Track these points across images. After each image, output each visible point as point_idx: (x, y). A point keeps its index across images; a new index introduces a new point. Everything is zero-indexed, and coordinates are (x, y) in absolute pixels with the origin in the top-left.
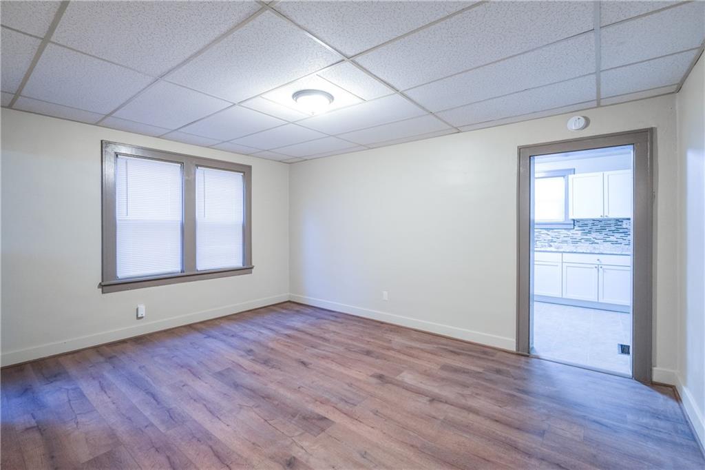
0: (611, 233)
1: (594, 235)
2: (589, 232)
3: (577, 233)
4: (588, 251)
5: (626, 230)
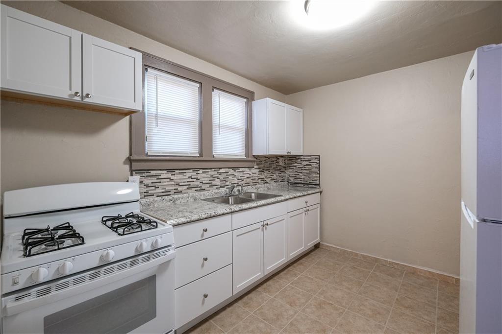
1: (266, 174)
2: (263, 171)
3: (256, 172)
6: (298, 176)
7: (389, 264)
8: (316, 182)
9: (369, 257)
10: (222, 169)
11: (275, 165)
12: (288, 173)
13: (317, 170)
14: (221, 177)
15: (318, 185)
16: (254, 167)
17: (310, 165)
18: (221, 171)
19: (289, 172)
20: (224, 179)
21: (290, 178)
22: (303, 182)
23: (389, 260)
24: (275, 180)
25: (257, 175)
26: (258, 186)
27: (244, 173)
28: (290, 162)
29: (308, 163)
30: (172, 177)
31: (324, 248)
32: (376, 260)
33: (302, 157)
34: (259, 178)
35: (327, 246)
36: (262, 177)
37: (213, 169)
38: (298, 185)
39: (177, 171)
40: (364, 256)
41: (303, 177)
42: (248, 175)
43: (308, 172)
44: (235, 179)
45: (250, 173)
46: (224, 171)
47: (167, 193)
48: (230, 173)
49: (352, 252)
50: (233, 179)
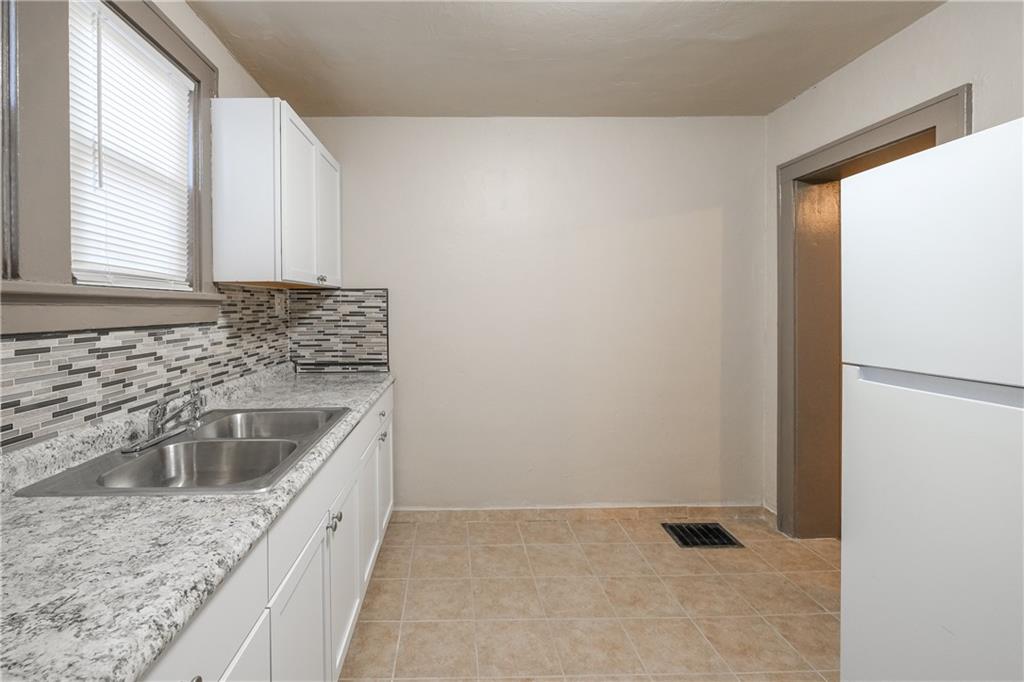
2: (239, 334)
3: (220, 338)
6: (325, 345)
7: (539, 515)
8: (380, 357)
9: (501, 512)
10: (112, 334)
11: (265, 314)
12: (295, 337)
13: (380, 326)
14: (107, 367)
15: (385, 364)
16: (215, 323)
17: (363, 314)
18: (106, 342)
19: (298, 333)
20: (120, 376)
21: (302, 352)
22: (340, 360)
23: (538, 508)
24: (267, 361)
25: (222, 349)
26: (230, 385)
27: (189, 344)
28: (302, 306)
29: (354, 308)
31: (401, 520)
32: (516, 515)
33: (337, 293)
34: (230, 356)
35: (408, 514)
36: (236, 353)
37: (72, 337)
38: (327, 369)
40: (491, 514)
41: (340, 346)
42: (198, 353)
43: (356, 331)
44: (160, 369)
45: (206, 344)
46: (119, 343)
48: (140, 349)
49: (466, 512)
50: (153, 369)
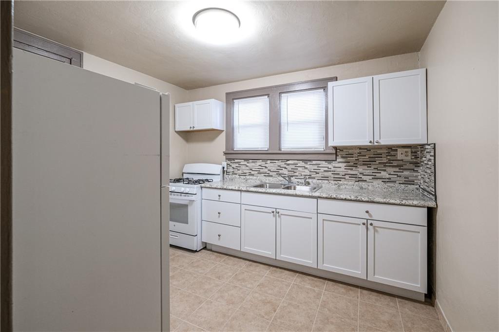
0: (381, 167)
1: (361, 169)
2: (355, 165)
3: (340, 166)
4: (353, 198)
5: (401, 163)
6: (425, 178)
10: (291, 161)
11: (384, 159)
14: (289, 168)
15: (434, 196)
16: (336, 160)
17: (431, 160)
19: (421, 170)
20: (293, 170)
21: (421, 181)
22: (427, 189)
26: (346, 183)
27: (321, 166)
28: (421, 154)
30: (248, 164)
34: (346, 173)
36: (352, 172)
37: (281, 161)
38: (425, 193)
39: (250, 161)
41: (427, 180)
42: (326, 169)
43: (430, 172)
44: (307, 171)
45: (330, 167)
46: (293, 163)
47: (244, 174)
50: (304, 170)
